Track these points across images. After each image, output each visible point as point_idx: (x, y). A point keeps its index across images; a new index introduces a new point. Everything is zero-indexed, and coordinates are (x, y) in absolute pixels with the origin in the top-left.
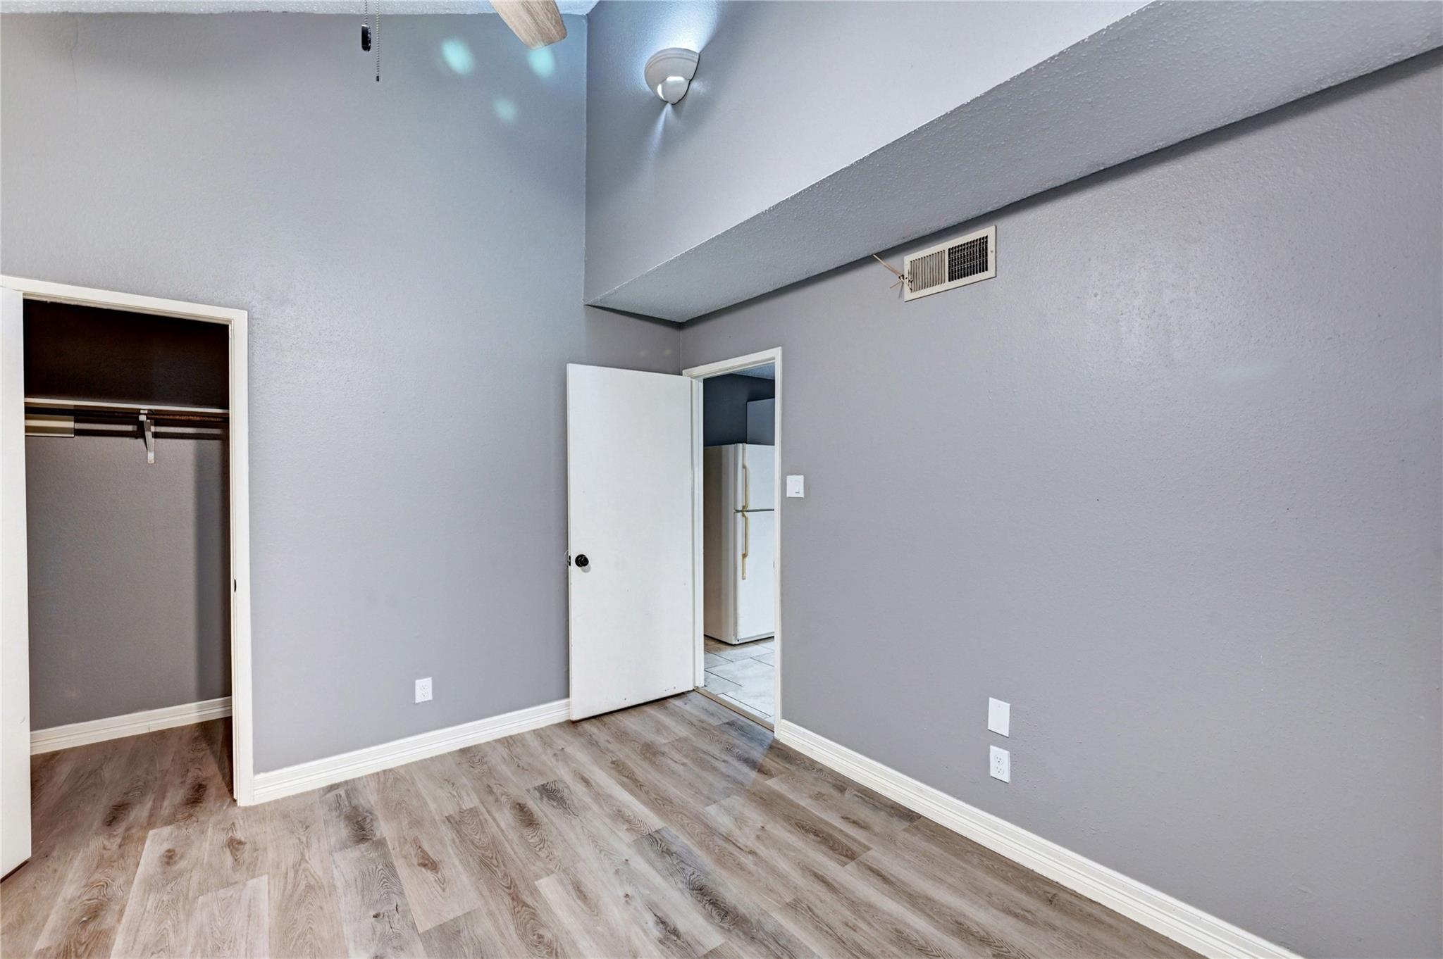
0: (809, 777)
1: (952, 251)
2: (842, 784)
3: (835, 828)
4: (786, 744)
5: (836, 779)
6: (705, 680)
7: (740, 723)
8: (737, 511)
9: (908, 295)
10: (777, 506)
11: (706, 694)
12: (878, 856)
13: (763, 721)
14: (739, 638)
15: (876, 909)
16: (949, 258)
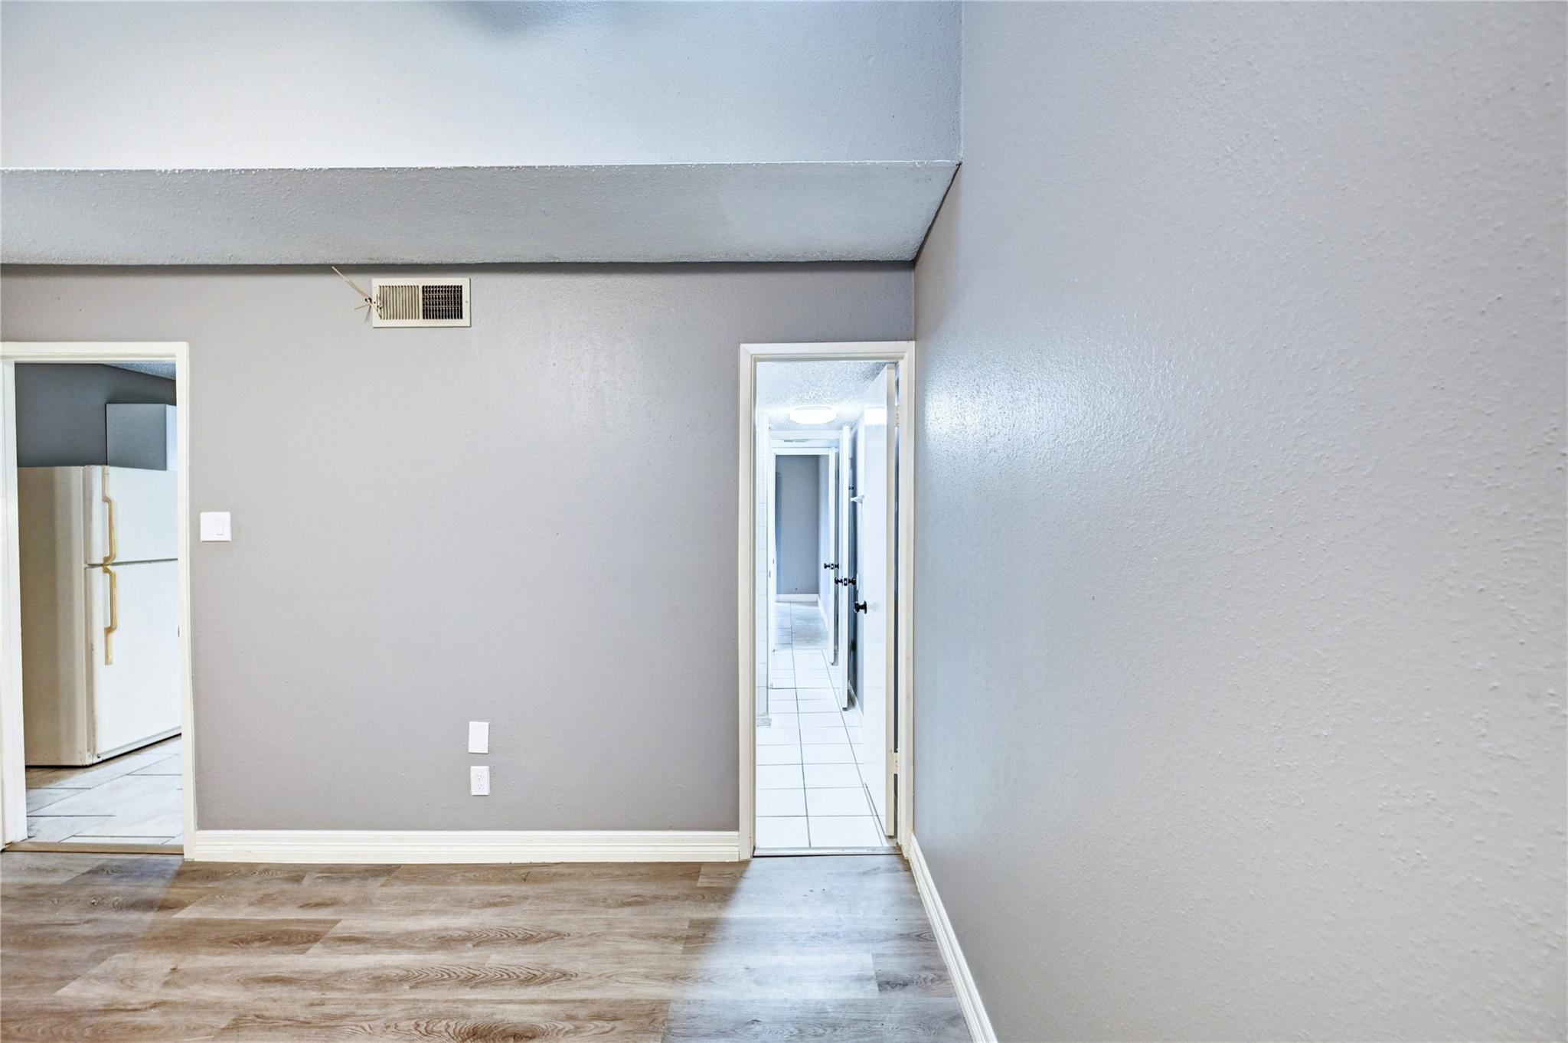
0: (247, 884)
1: (426, 290)
2: (296, 874)
3: (291, 921)
4: (206, 860)
5: (289, 872)
6: (29, 829)
7: (114, 863)
8: (93, 566)
9: (377, 321)
10: (183, 554)
11: (35, 848)
12: (352, 923)
13: (163, 847)
14: (98, 751)
15: (348, 971)
16: (423, 295)
